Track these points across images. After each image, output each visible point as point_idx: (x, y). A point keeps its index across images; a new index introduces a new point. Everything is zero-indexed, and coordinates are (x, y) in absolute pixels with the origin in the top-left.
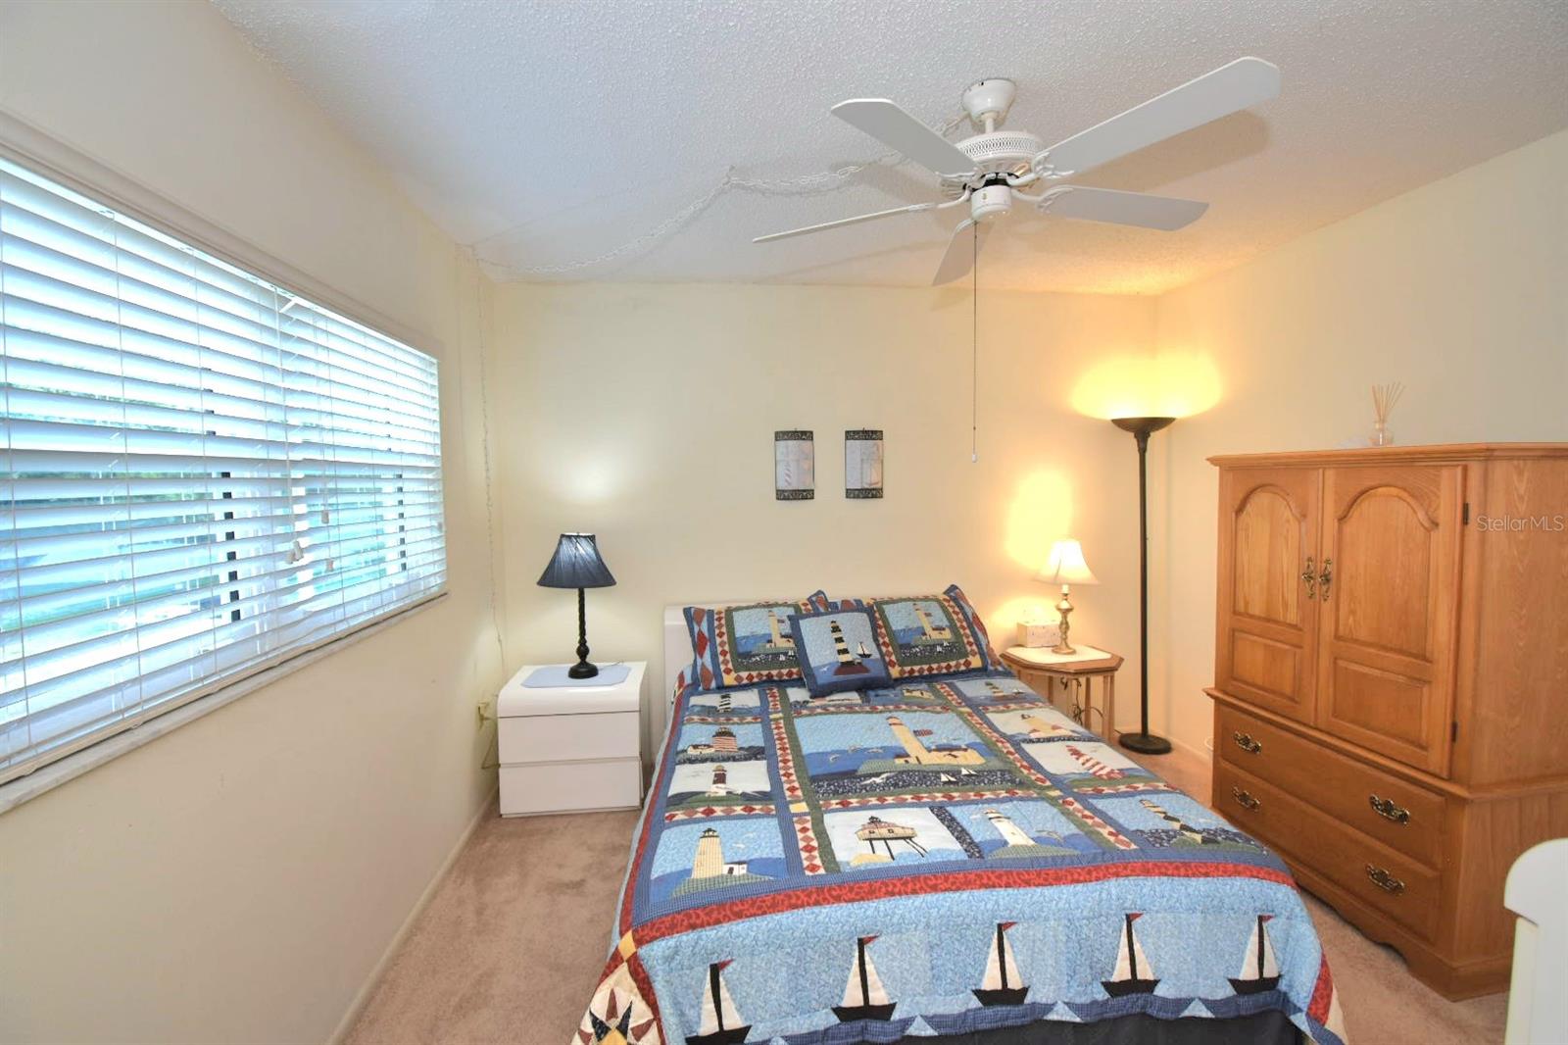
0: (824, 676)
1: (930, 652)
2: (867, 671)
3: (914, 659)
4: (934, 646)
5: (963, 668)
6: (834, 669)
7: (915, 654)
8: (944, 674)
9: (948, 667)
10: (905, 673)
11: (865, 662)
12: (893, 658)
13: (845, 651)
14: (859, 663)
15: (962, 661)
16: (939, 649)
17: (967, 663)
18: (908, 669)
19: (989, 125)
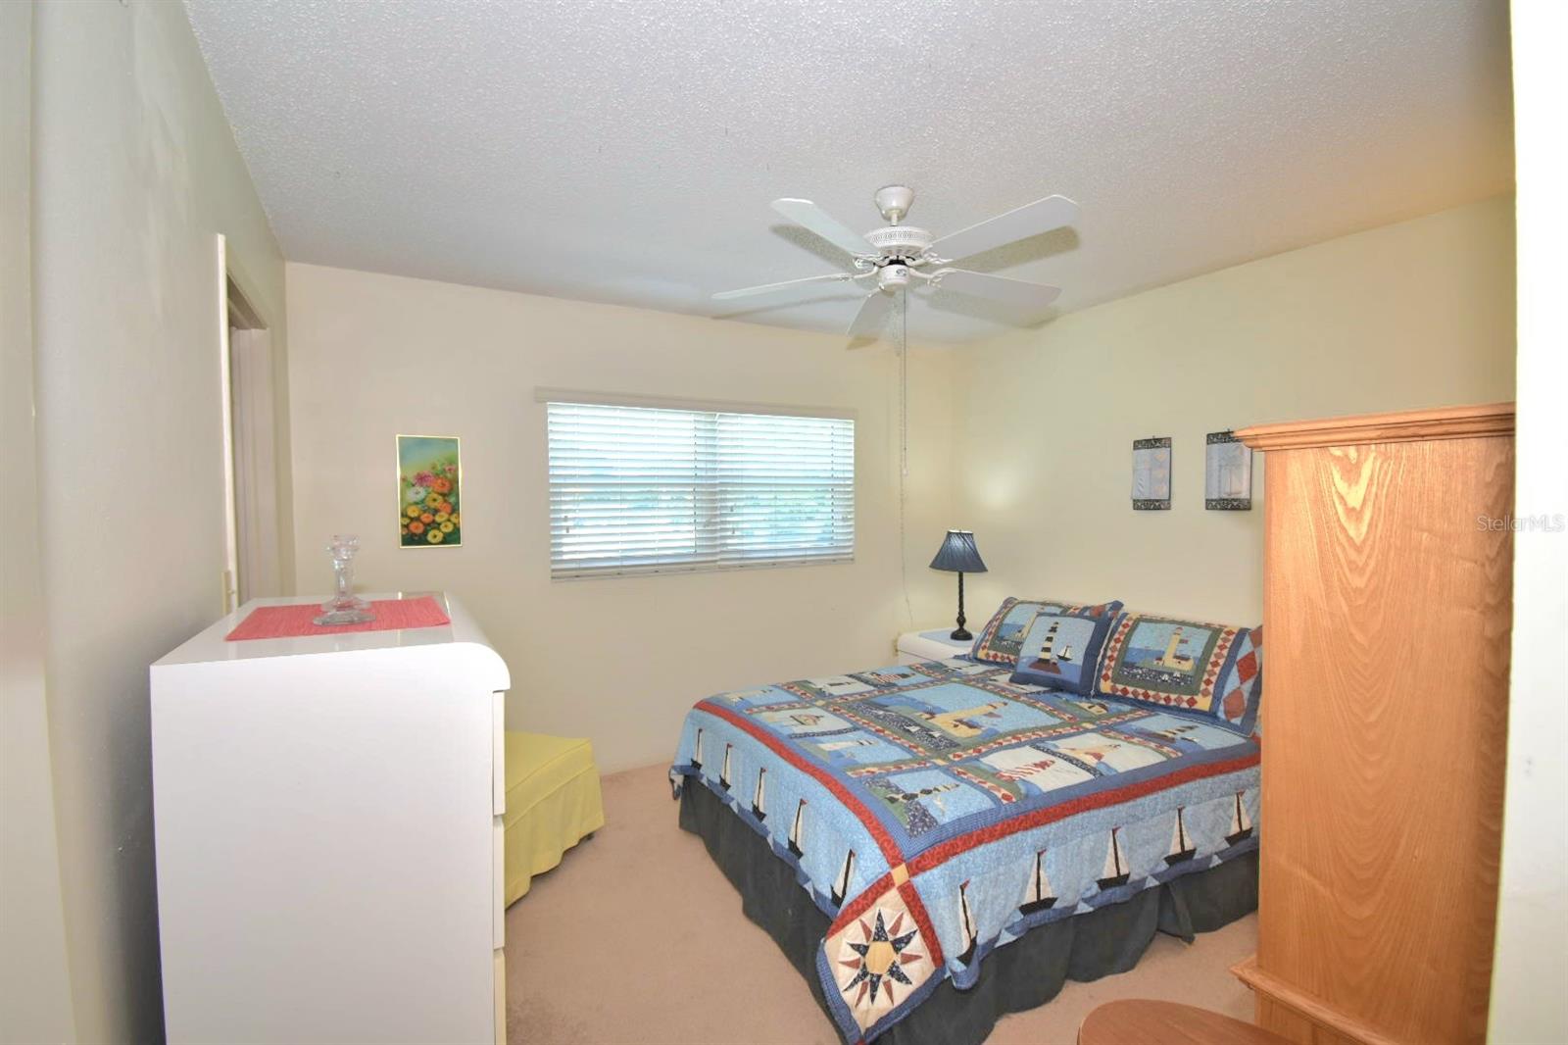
0: (1023, 667)
1: (1154, 679)
2: (1058, 671)
3: (1131, 680)
4: (1162, 673)
5: (1185, 705)
6: (1032, 661)
7: (1135, 675)
8: (1162, 706)
9: (1168, 699)
10: (1117, 690)
11: (1061, 664)
12: (1110, 673)
13: (1047, 650)
14: (1055, 664)
15: (1186, 698)
16: (1166, 677)
17: (1192, 702)
18: (1120, 687)
19: (894, 221)
